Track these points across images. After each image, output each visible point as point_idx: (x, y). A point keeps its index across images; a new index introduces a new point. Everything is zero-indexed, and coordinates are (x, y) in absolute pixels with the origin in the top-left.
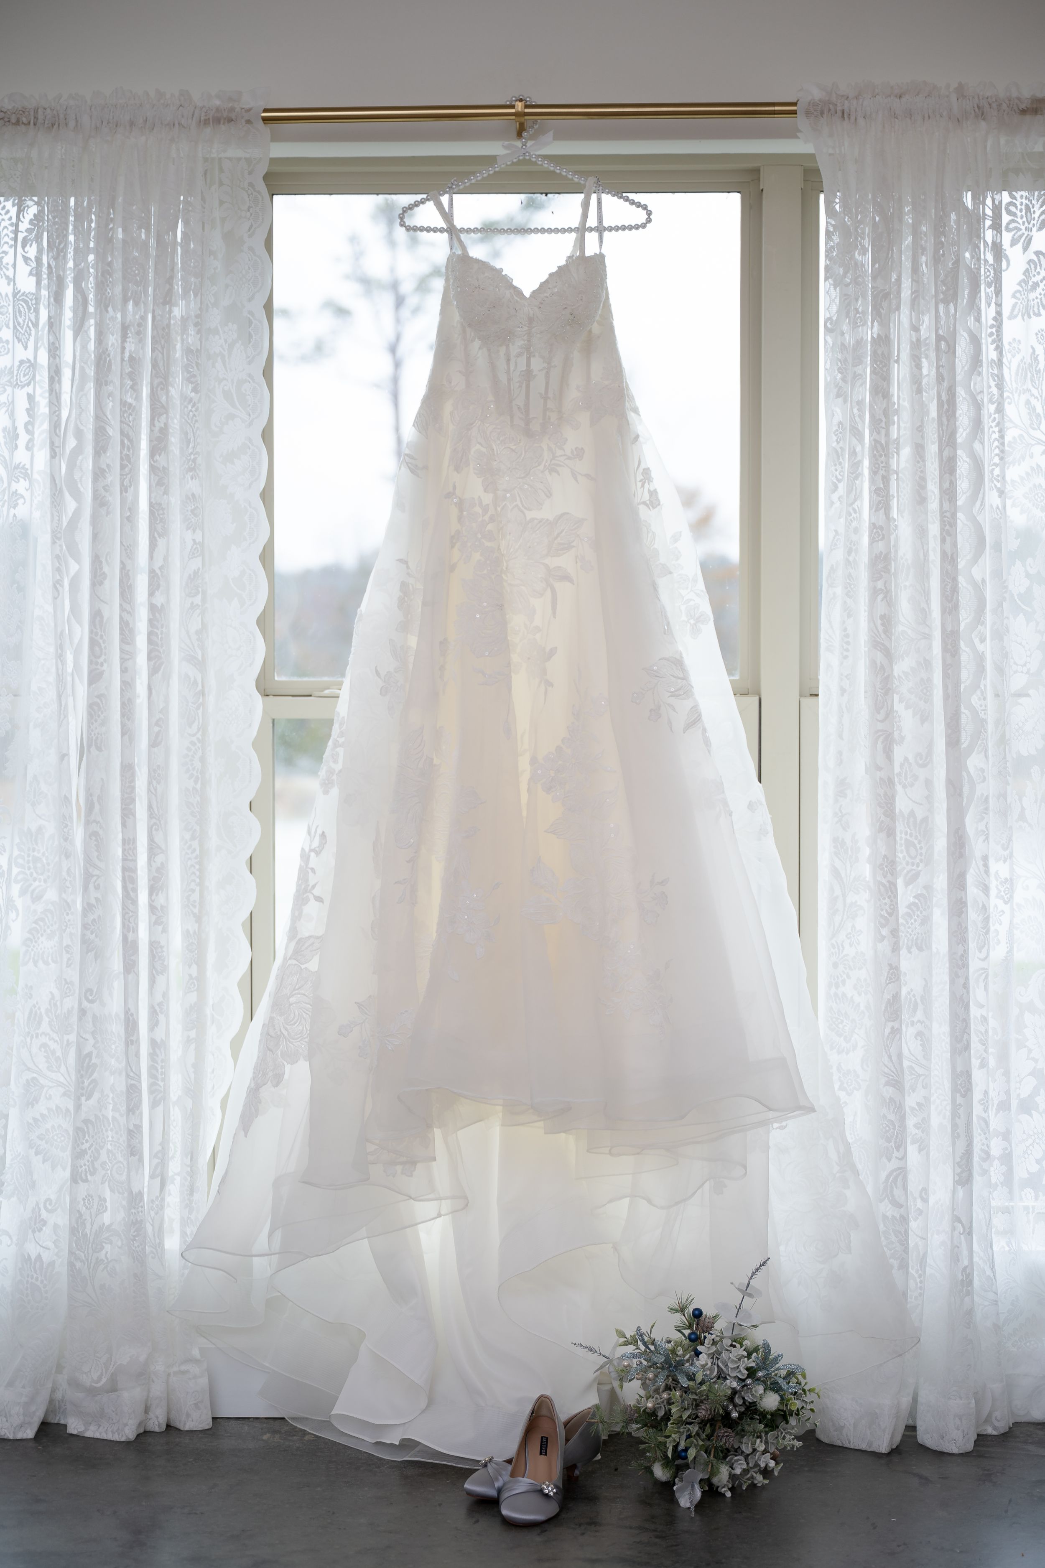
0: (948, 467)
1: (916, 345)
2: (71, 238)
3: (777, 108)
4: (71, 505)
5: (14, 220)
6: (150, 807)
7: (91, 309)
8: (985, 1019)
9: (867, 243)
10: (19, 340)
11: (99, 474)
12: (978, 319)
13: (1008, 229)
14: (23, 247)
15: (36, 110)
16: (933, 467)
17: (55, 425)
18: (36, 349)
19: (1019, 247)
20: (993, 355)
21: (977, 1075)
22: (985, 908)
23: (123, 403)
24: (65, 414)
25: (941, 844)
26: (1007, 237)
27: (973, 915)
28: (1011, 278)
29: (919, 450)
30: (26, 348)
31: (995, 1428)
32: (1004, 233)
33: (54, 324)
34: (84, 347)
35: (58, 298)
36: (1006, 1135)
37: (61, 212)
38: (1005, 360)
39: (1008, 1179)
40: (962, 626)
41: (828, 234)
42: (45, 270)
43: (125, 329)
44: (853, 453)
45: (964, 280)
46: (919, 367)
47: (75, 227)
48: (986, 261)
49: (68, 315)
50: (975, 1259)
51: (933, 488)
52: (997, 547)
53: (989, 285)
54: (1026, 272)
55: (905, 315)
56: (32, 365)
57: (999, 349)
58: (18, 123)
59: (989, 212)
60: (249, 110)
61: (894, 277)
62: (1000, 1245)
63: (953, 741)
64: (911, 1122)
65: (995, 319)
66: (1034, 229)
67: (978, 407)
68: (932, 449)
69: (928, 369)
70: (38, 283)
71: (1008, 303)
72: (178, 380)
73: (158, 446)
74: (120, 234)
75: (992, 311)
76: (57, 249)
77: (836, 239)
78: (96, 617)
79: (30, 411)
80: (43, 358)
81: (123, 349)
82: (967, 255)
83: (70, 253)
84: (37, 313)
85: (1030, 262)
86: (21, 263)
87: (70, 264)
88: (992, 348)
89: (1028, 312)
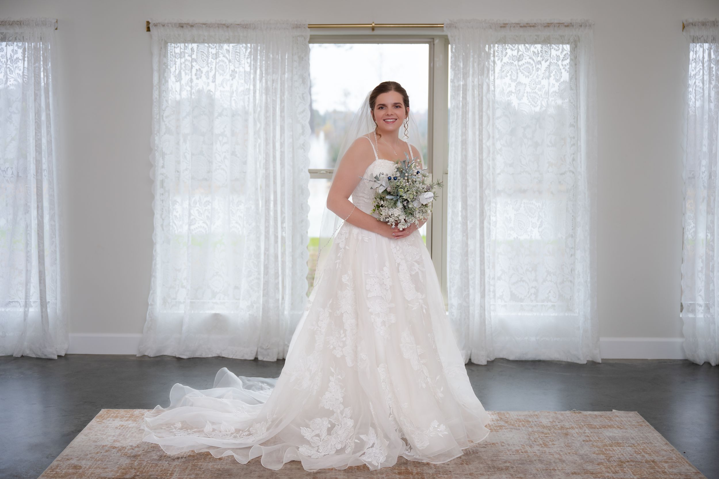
0: (481, 117)
1: (473, 86)
2: (259, 57)
3: (439, 25)
4: (258, 125)
5: (244, 52)
6: (281, 202)
7: (264, 75)
8: (489, 257)
9: (461, 60)
10: (246, 83)
11: (267, 118)
12: (489, 80)
13: (497, 56)
14: (247, 59)
15: (250, 24)
16: (477, 117)
17: (255, 105)
18: (250, 85)
19: (500, 61)
20: (493, 89)
21: (487, 271)
22: (489, 229)
23: (273, 100)
24: (257, 102)
25: (478, 212)
26: (496, 59)
27: (486, 230)
28: (498, 68)
29: (474, 113)
30: (247, 85)
31: (490, 359)
32: (496, 57)
33: (254, 79)
34: (262, 85)
35: (255, 72)
36: (494, 286)
37: (256, 50)
38: (496, 90)
39: (495, 296)
40: (484, 158)
41: (451, 57)
42: (252, 65)
43: (273, 81)
44: (457, 114)
45: (486, 69)
46: (474, 91)
47: (260, 54)
48: (491, 65)
49: (258, 77)
50: (486, 317)
51: (477, 122)
52: (493, 137)
53: (492, 71)
54: (501, 68)
55: (470, 79)
56: (249, 89)
57: (494, 87)
58: (246, 28)
59: (492, 52)
60: (304, 25)
61: (468, 69)
62: (492, 314)
63: (481, 186)
64: (471, 282)
65: (493, 80)
66: (503, 57)
67: (489, 102)
68: (477, 112)
69: (476, 92)
70: (251, 69)
71: (497, 75)
72: (286, 93)
73: (282, 110)
74: (271, 56)
75: (493, 78)
76: (255, 60)
77: (453, 59)
78: (267, 154)
79: (249, 101)
80: (252, 87)
81: (273, 86)
82: (487, 63)
83: (259, 61)
84: (250, 76)
85: (502, 65)
86: (246, 63)
87: (259, 64)
88: (492, 87)
89: (502, 78)
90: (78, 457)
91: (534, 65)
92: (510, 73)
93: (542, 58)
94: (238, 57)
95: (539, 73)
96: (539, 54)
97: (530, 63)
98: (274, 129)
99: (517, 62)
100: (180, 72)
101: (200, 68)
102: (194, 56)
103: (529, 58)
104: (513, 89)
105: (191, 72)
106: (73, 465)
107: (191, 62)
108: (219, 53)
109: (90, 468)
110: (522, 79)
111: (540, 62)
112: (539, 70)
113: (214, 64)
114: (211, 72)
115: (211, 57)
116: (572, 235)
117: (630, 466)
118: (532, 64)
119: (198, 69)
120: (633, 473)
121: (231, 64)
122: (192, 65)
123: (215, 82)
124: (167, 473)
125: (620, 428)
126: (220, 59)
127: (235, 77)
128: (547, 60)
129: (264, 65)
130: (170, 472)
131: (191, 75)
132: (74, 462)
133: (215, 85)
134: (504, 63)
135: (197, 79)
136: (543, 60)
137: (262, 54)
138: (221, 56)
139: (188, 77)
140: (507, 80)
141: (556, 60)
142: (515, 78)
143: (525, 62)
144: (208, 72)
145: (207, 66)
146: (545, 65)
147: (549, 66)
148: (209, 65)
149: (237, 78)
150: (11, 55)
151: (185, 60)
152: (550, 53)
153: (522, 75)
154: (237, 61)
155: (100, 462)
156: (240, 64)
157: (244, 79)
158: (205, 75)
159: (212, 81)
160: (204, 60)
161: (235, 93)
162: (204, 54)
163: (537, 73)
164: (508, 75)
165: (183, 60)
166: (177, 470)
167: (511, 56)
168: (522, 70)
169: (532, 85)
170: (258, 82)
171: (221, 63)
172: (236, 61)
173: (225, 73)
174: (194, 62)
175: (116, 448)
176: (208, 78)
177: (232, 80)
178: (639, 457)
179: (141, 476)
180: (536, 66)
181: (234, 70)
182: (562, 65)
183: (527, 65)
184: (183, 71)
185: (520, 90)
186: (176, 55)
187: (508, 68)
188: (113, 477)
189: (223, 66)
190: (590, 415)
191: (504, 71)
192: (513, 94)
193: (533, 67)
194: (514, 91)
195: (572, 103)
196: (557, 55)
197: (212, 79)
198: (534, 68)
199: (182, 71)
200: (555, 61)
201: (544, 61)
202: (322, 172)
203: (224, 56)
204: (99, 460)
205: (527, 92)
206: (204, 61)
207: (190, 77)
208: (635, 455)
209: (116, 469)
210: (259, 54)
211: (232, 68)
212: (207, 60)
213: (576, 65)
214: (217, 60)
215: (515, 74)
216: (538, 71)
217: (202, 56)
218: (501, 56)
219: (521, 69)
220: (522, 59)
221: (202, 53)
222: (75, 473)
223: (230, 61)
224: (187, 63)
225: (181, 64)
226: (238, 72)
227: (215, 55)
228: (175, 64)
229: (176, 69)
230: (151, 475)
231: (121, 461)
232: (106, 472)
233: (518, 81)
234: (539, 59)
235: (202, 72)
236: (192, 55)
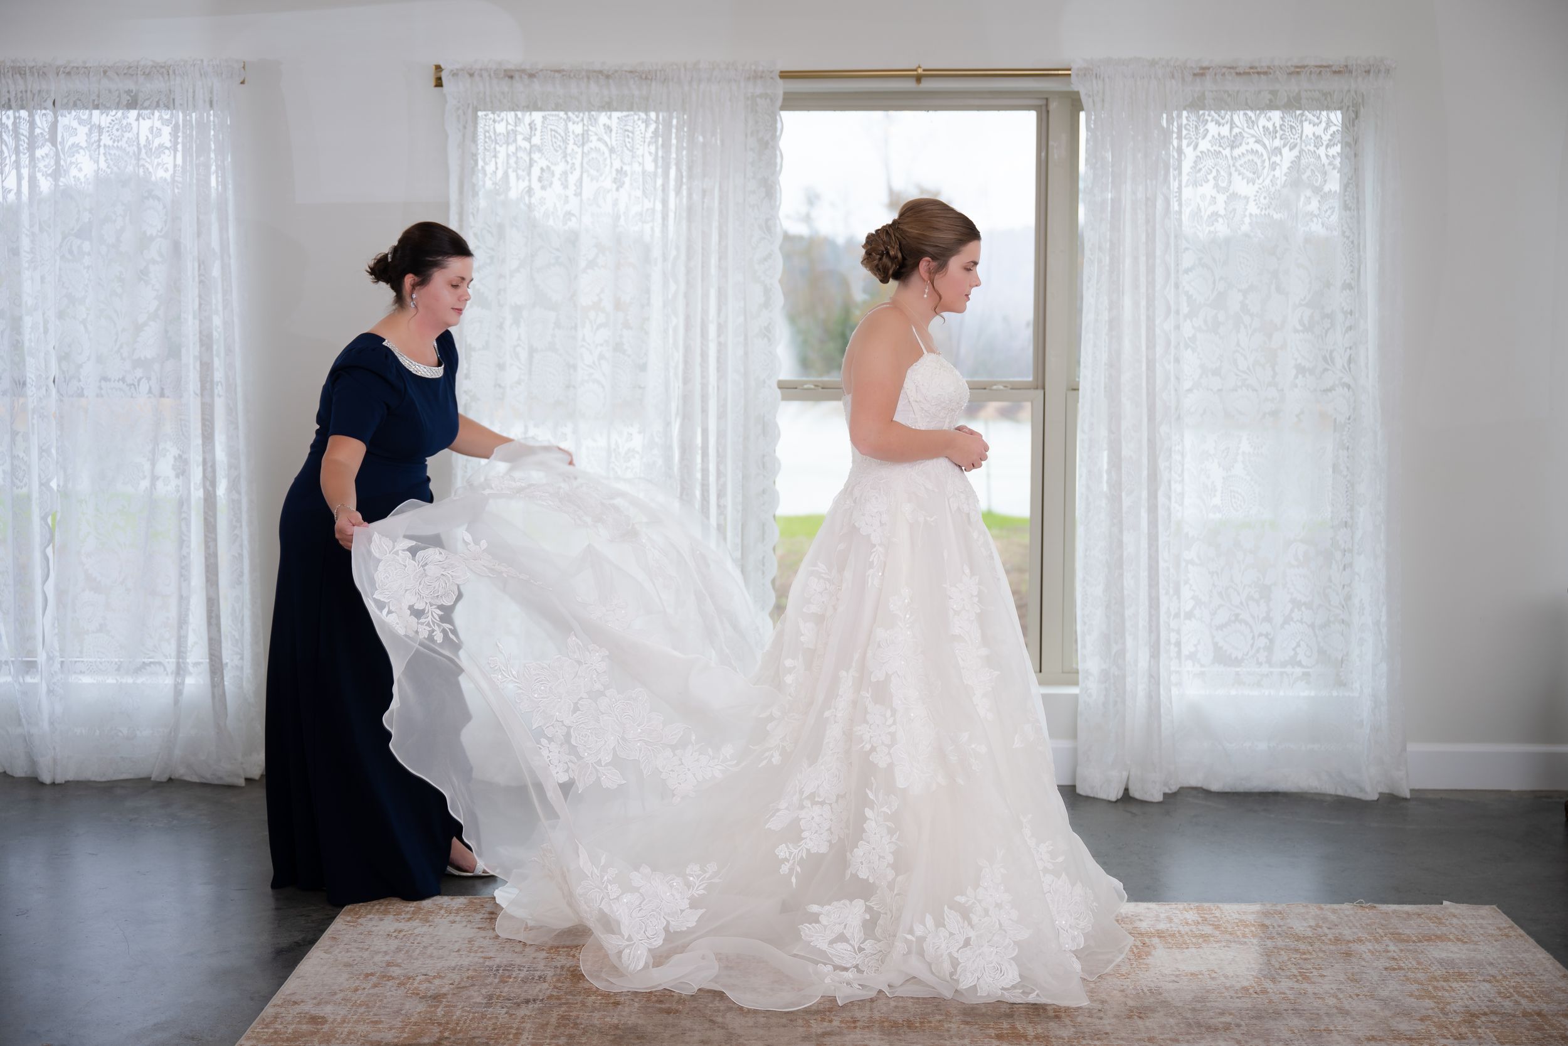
0: (1151, 270)
1: (1135, 203)
2: (674, 141)
3: (1060, 72)
4: (673, 287)
5: (643, 131)
7: (684, 180)
8: (1168, 569)
9: (1108, 146)
10: (646, 197)
11: (689, 271)
12: (1169, 188)
13: (1185, 138)
14: (649, 145)
15: (656, 71)
16: (1142, 268)
17: (665, 243)
18: (655, 200)
19: (1191, 148)
20: (1176, 208)
21: (1163, 599)
22: (1169, 509)
23: (703, 232)
24: (670, 236)
25: (1145, 473)
26: (1185, 142)
27: (1161, 512)
28: (1187, 165)
29: (1136, 259)
30: (650, 201)
31: (1170, 789)
32: (1183, 140)
33: (665, 188)
34: (681, 201)
35: (667, 174)
36: (1178, 632)
37: (668, 125)
38: (1183, 210)
39: (1179, 652)
40: (1157, 356)
41: (1087, 141)
42: (660, 159)
43: (704, 192)
44: (1100, 261)
45: (1161, 166)
46: (1136, 214)
47: (676, 135)
48: (1173, 157)
49: (672, 183)
50: (1162, 698)
51: (1143, 280)
52: (1177, 312)
53: (1175, 170)
54: (1195, 162)
55: (1128, 187)
56: (653, 210)
57: (1180, 205)
58: (646, 78)
59: (1175, 130)
60: (771, 72)
61: (1123, 165)
62: (1175, 691)
63: (1151, 418)
64: (1128, 624)
65: (1178, 188)
66: (1200, 139)
67: (1168, 236)
68: (1143, 259)
69: (1141, 215)
70: (656, 167)
71: (1185, 178)
72: (732, 219)
73: (722, 257)
74: (701, 139)
75: (1176, 184)
76: (666, 146)
77: (1091, 143)
78: (687, 348)
79: (652, 236)
80: (659, 206)
81: (703, 202)
82: (1163, 152)
83: (673, 149)
84: (655, 182)
85: (1197, 157)
86: (647, 155)
87: (674, 155)
88: (1176, 204)
89: (1196, 184)
90: (315, 998)
91: (1265, 156)
92: (1214, 173)
93: (1282, 142)
94: (630, 140)
95: (1277, 173)
96: (1276, 132)
97: (1257, 151)
98: (705, 296)
99: (1228, 149)
100: (506, 174)
101: (549, 164)
102: (536, 140)
103: (1256, 142)
104: (1220, 207)
105: (529, 174)
106: (308, 1016)
107: (530, 153)
108: (590, 133)
109: (344, 1021)
110: (1241, 186)
111: (1277, 151)
112: (1278, 167)
113: (579, 156)
114: (572, 173)
115: (571, 142)
116: (1346, 522)
117: (1491, 1025)
118: (1262, 155)
119: (545, 168)
120: (1498, 1039)
121: (614, 156)
122: (531, 159)
123: (580, 194)
124: (509, 1034)
125: (1462, 941)
126: (592, 145)
127: (624, 183)
128: (1295, 146)
129: (685, 159)
130: (514, 1031)
131: (530, 181)
132: (309, 1008)
133: (581, 200)
134: (1201, 152)
135: (543, 188)
136: (1285, 145)
137: (682, 133)
138: (594, 138)
139: (523, 185)
140: (1208, 189)
141: (1313, 145)
142: (1224, 185)
143: (1247, 151)
144: (565, 173)
145: (563, 160)
146: (1288, 156)
147: (1299, 158)
148: (569, 159)
149: (627, 185)
150: (148, 138)
151: (517, 149)
152: (1300, 132)
153: (1240, 177)
154: (628, 149)
155: (362, 1010)
156: (633, 157)
157: (641, 188)
158: (559, 179)
159: (574, 192)
160: (558, 149)
161: (623, 218)
162: (557, 135)
163: (1272, 173)
164: (1210, 177)
165: (512, 148)
166: (528, 1026)
167: (1216, 136)
168: (1239, 168)
169: (1262, 199)
170: (672, 194)
171: (593, 155)
172: (625, 148)
173: (601, 175)
174: (537, 153)
175: (393, 978)
176: (566, 187)
177: (617, 189)
178: (1507, 1003)
179: (453, 1038)
180: (1269, 159)
181: (622, 168)
182: (1327, 156)
183: (1250, 157)
184: (513, 171)
185: (1234, 210)
186: (498, 138)
187: (1209, 162)
188: (396, 1040)
189: (599, 162)
190: (1394, 912)
191: (1200, 170)
192: (1220, 220)
193: (1264, 161)
194: (1222, 212)
195: (1348, 238)
196: (1316, 134)
197: (575, 188)
198: (1267, 164)
199: (510, 171)
200: (1312, 148)
201: (1287, 148)
202: (806, 386)
203: (600, 140)
204: (360, 1005)
205: (1251, 215)
206: (557, 151)
207: (526, 183)
208: (1499, 999)
209: (399, 1025)
210: (674, 136)
211: (617, 164)
212: (563, 147)
213: (1356, 155)
214: (586, 149)
215: (1226, 176)
216: (1274, 170)
217: (554, 140)
218: (1194, 137)
219: (1238, 164)
220: (1241, 144)
221: (553, 133)
222: (315, 1033)
223: (612, 150)
224: (520, 154)
225: (508, 155)
226: (629, 173)
227: (580, 137)
228: (495, 156)
229: (497, 168)
230: (474, 1038)
231: (407, 1007)
232: (379, 1031)
233: (1231, 191)
234: (1277, 143)
235: (553, 174)
236: (531, 136)
